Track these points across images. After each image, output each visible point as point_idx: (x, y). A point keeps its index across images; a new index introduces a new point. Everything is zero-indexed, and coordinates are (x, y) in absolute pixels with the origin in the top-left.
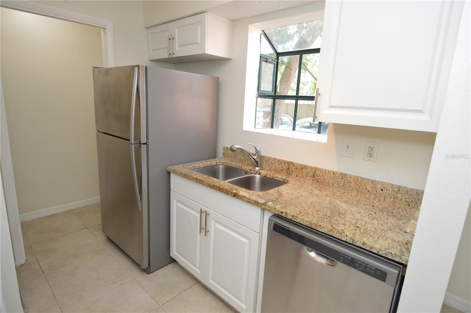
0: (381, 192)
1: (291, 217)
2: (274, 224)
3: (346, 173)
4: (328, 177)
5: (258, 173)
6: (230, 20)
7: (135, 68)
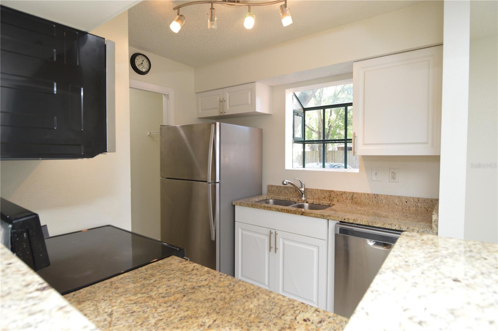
0: (406, 203)
1: (353, 221)
2: (340, 228)
3: (377, 193)
4: (364, 198)
5: (305, 202)
6: (270, 86)
7: (212, 125)
